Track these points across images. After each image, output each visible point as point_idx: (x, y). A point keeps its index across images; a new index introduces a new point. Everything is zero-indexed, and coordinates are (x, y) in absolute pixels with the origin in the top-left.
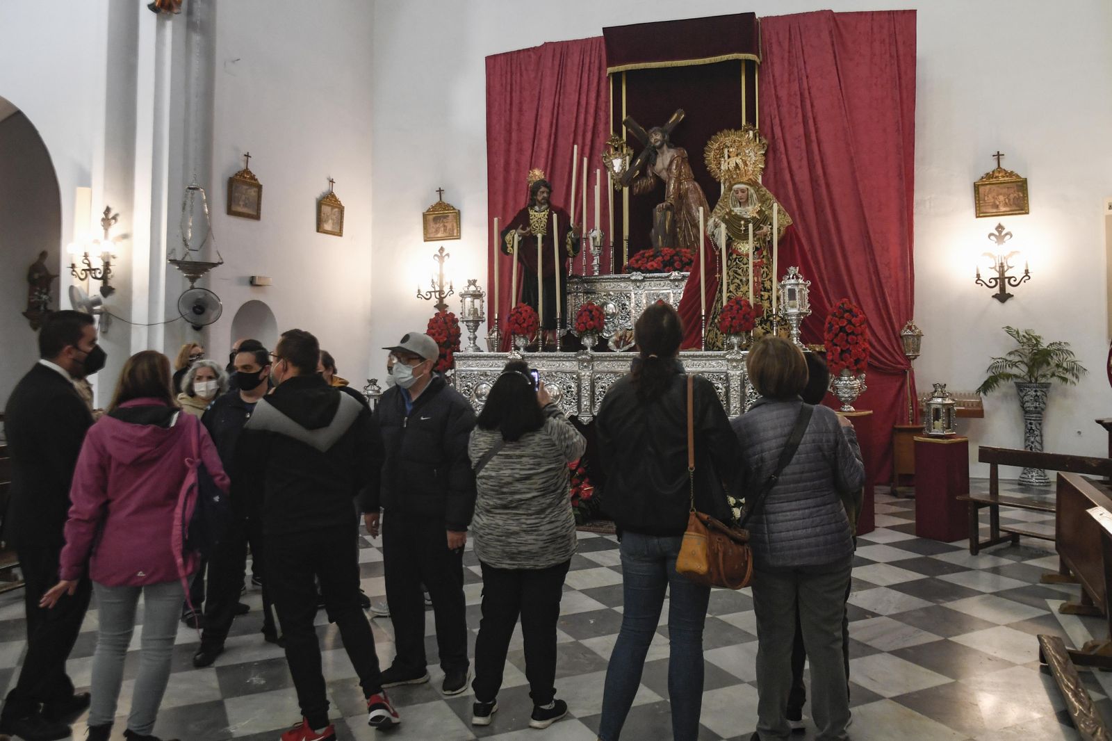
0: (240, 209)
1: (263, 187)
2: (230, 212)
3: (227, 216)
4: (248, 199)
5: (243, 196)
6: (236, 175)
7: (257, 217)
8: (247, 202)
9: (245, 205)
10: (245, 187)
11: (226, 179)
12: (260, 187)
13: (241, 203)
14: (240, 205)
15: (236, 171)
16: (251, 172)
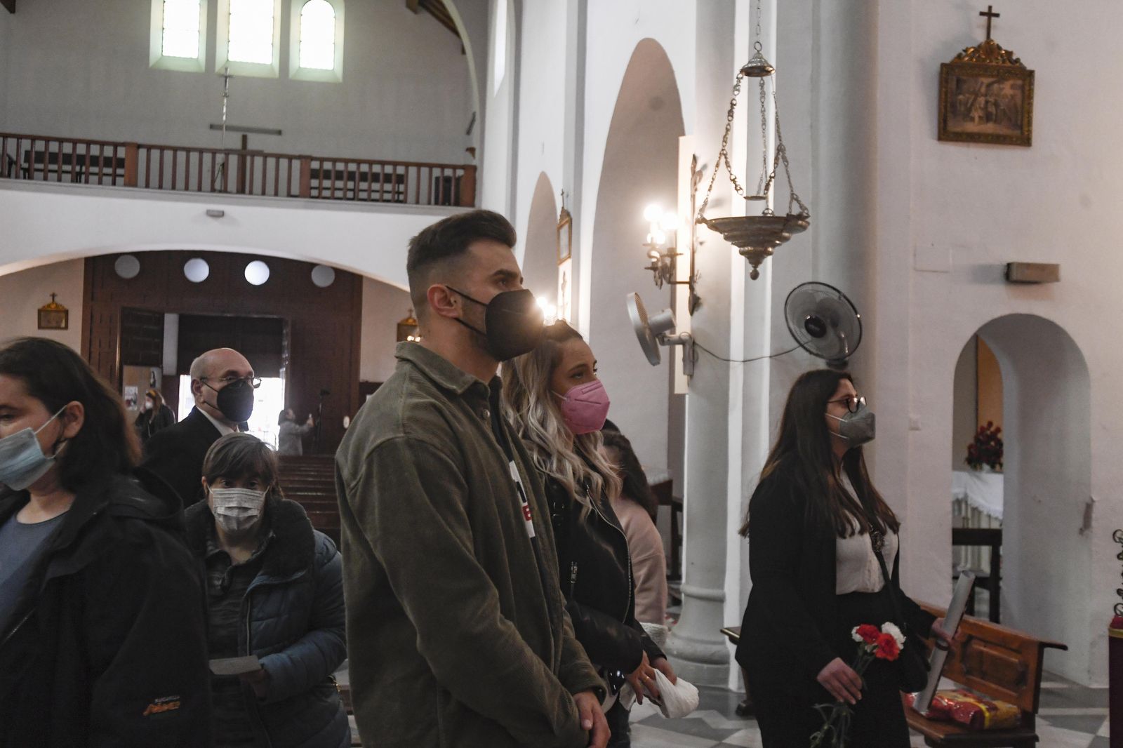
0: (971, 127)
1: (1037, 76)
2: (945, 134)
3: (936, 142)
4: (996, 104)
5: (982, 100)
6: (959, 56)
7: (1025, 140)
8: (992, 109)
9: (988, 118)
10: (986, 81)
11: (935, 68)
12: (1028, 76)
13: (976, 114)
14: (972, 119)
15: (959, 50)
16: (999, 48)
